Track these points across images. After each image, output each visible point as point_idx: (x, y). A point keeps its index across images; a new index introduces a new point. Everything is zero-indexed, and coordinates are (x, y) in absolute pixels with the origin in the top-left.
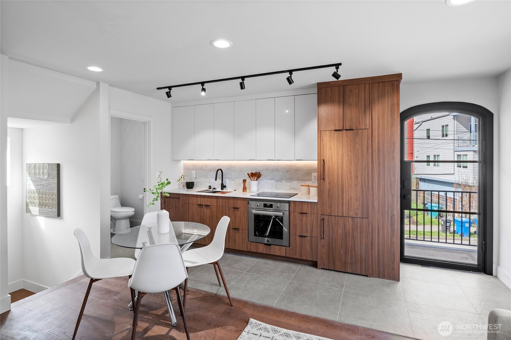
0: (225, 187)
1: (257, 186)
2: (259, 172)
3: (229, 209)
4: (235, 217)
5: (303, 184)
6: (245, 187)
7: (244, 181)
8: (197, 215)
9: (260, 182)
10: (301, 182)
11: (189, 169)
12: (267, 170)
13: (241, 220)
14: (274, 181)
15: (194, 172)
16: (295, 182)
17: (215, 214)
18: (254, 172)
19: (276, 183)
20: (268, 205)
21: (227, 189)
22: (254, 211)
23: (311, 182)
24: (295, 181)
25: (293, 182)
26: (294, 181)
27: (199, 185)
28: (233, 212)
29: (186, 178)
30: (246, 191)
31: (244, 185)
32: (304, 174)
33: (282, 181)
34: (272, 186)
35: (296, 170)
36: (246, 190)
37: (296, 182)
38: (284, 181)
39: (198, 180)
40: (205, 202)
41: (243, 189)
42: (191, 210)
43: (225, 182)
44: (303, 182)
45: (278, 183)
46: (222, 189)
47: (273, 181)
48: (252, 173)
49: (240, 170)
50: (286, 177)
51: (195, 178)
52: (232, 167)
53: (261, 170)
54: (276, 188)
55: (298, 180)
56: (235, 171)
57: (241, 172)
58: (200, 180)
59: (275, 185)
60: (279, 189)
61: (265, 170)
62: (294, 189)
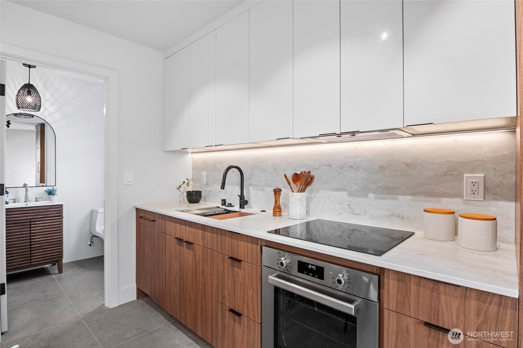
0: (246, 202)
1: (305, 205)
2: (309, 172)
3: (223, 259)
4: (234, 281)
5: (429, 206)
6: (277, 206)
7: (277, 192)
8: (176, 259)
9: (313, 195)
10: (423, 198)
11: (199, 168)
12: (329, 168)
13: (246, 295)
14: (346, 193)
15: (204, 173)
16: (404, 199)
17: (201, 266)
18: (299, 173)
19: (352, 198)
20: (310, 267)
21: (252, 208)
22: (273, 279)
23: (459, 200)
24: (405, 195)
25: (398, 199)
26: (401, 197)
27: (211, 197)
28: (230, 267)
29: (191, 183)
30: (280, 215)
31: (276, 202)
33: (367, 194)
34: (341, 206)
35: (408, 165)
36: (280, 211)
37: (409, 198)
38: (371, 195)
39: (210, 188)
40: (187, 234)
41: (274, 209)
42: (168, 247)
43: (249, 193)
44: (432, 199)
45: (357, 199)
46: (242, 206)
47: (344, 195)
48: (296, 175)
49: (274, 169)
50: (378, 185)
51: (206, 184)
52: (260, 163)
53: (316, 168)
54: (350, 213)
55: (414, 194)
56: (265, 170)
57: (276, 173)
58: (213, 188)
59: (348, 205)
60: (360, 214)
61: (324, 166)
62: (402, 218)
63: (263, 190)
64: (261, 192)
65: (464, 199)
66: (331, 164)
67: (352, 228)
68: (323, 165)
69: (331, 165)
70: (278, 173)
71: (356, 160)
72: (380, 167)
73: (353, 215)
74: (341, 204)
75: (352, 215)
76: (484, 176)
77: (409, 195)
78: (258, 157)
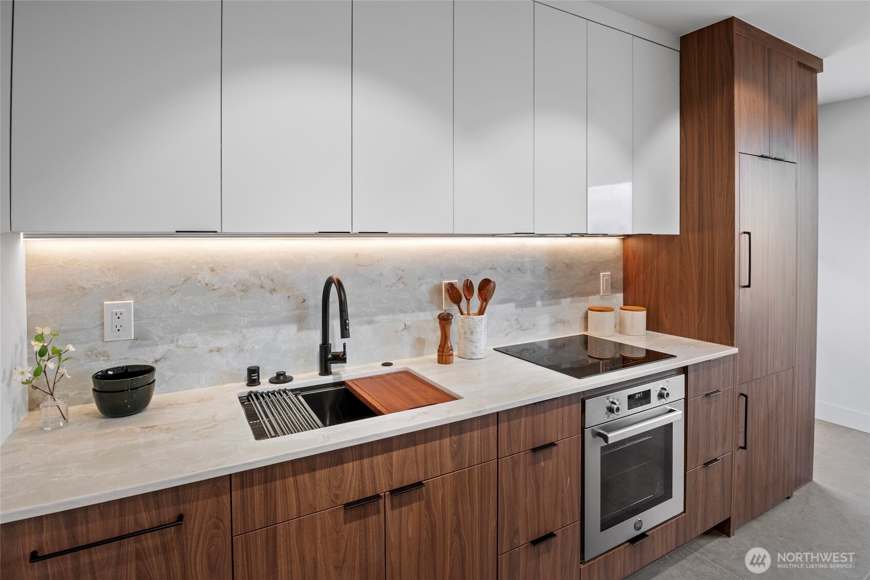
12: (493, 271)
13: (559, 492)
14: (513, 305)
16: (565, 302)
19: (520, 310)
23: (597, 297)
24: (566, 297)
25: (561, 303)
26: (563, 300)
27: (170, 374)
28: (530, 468)
29: (71, 348)
32: (585, 275)
33: (535, 302)
34: (508, 323)
35: (567, 266)
37: (569, 300)
38: (539, 303)
39: (162, 350)
41: (440, 352)
45: (525, 309)
47: (511, 308)
49: (398, 278)
50: (545, 290)
51: (136, 339)
52: (362, 266)
53: (475, 272)
54: (518, 329)
55: (572, 296)
56: (375, 282)
57: (402, 286)
58: (178, 346)
59: (516, 320)
60: (528, 329)
61: (486, 270)
62: (564, 323)
63: (370, 322)
64: (366, 327)
65: (601, 295)
66: (495, 266)
67: (521, 349)
68: (485, 268)
69: (496, 268)
70: (406, 285)
71: (523, 260)
72: (546, 268)
73: (522, 331)
74: (509, 321)
75: (520, 331)
76: (611, 274)
77: (569, 297)
78: (357, 255)
